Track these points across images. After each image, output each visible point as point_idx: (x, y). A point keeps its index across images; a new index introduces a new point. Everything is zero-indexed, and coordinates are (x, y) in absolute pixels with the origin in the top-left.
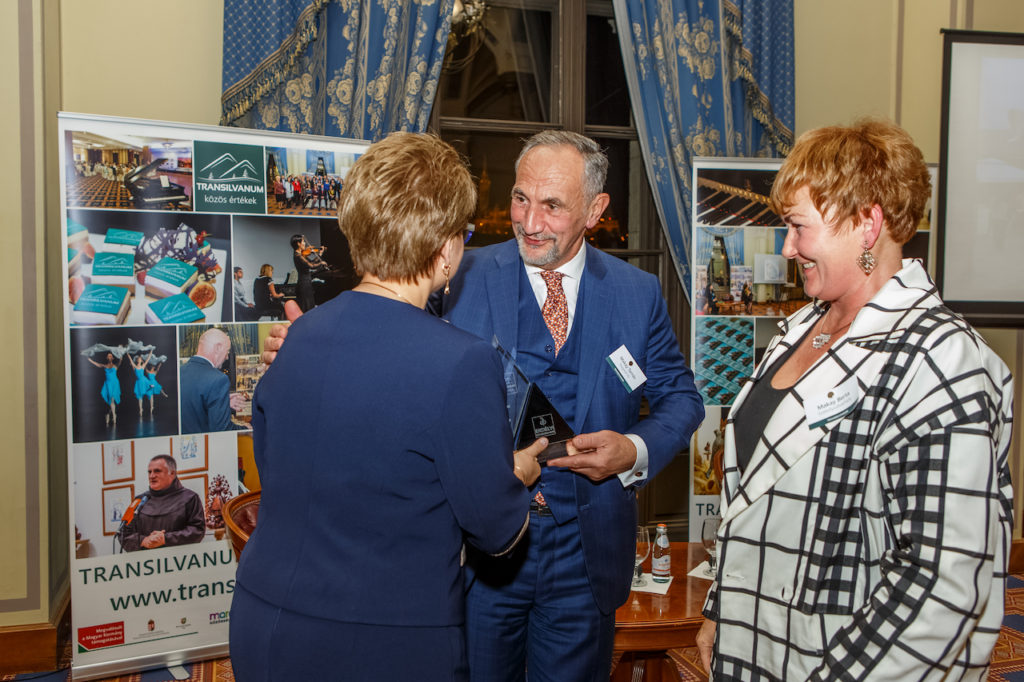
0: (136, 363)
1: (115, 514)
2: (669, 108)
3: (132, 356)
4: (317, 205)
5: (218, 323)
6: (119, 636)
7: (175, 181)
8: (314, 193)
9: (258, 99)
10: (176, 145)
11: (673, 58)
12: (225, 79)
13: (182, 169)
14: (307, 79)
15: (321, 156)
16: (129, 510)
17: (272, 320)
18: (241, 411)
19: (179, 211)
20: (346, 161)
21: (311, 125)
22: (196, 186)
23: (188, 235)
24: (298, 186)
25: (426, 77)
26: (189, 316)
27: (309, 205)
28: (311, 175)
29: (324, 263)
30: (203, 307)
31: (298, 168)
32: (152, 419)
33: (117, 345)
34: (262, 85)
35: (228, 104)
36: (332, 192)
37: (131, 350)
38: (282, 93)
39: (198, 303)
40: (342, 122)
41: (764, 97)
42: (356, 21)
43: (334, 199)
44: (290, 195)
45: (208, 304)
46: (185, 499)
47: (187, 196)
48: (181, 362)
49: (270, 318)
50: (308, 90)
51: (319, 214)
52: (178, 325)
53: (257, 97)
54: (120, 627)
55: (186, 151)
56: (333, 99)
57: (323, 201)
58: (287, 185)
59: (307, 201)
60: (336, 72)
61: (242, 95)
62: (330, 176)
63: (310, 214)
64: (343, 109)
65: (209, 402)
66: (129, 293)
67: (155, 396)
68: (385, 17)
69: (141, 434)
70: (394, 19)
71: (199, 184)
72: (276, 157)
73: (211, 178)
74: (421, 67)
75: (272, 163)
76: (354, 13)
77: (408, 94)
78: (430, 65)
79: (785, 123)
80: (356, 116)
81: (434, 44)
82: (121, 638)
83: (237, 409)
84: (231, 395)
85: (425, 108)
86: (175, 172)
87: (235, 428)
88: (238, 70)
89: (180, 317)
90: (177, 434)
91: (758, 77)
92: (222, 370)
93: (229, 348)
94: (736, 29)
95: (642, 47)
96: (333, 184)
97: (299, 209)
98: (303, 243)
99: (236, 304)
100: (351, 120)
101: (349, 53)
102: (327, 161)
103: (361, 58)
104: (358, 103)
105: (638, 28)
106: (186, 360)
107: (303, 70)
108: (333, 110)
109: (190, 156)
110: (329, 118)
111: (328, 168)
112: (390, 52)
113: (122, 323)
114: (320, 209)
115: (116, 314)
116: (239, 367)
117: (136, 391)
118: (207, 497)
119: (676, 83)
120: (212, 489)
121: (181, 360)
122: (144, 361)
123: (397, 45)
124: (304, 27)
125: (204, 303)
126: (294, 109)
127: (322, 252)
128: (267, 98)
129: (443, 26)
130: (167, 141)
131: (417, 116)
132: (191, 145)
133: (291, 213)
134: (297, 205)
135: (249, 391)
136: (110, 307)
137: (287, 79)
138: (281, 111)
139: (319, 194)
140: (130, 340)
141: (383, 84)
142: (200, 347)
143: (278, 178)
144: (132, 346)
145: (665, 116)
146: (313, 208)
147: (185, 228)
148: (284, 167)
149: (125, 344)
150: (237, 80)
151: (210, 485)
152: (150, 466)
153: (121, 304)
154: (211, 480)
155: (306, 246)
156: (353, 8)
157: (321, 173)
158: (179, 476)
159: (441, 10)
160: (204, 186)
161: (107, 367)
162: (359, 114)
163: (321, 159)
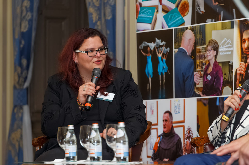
0: (159, 53)
1: (151, 145)
3: (157, 48)
5: (189, 26)
16: (156, 143)
17: (212, 21)
18: (198, 84)
26: (178, 22)
30: (184, 16)
32: (164, 88)
33: (151, 43)
37: (157, 45)
39: (182, 14)
45: (186, 14)
46: (176, 140)
48: (175, 51)
49: (210, 20)
52: (173, 28)
65: (186, 78)
66: (156, 10)
67: (165, 73)
69: (160, 97)
83: (197, 82)
84: (195, 73)
87: (196, 95)
89: (175, 23)
90: (173, 98)
92: (191, 57)
93: (194, 42)
99: (197, 12)
106: (177, 50)
113: (153, 29)
115: (151, 24)
116: (198, 54)
117: (158, 70)
118: (184, 141)
120: (186, 136)
121: (175, 50)
122: (161, 51)
125: (184, 13)
135: (202, 71)
136: (149, 19)
140: (156, 39)
142: (182, 41)
144: (157, 43)
149: (154, 41)
151: (185, 133)
152: (164, 117)
153: (153, 17)
154: (186, 130)
158: (174, 125)
161: (148, 55)
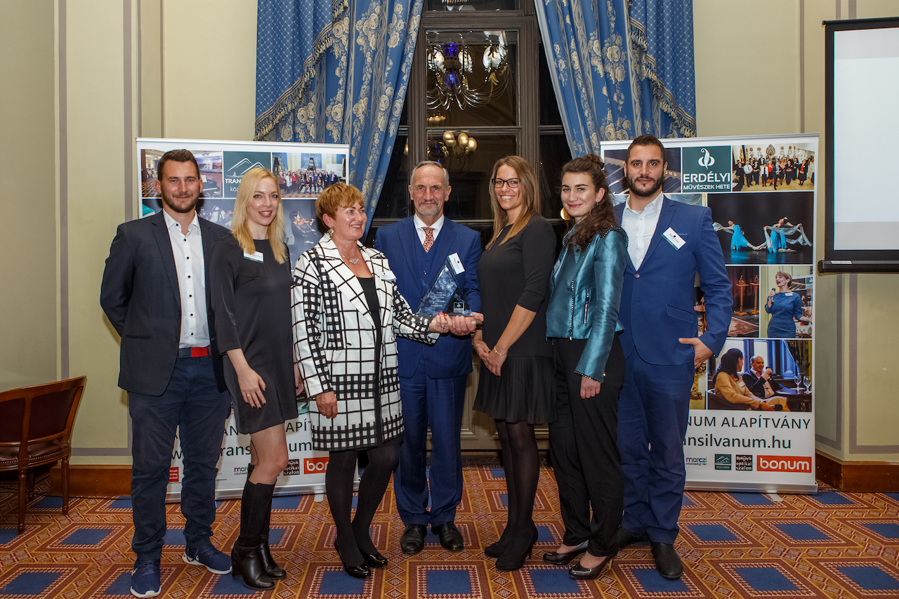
2: (585, 105)
4: (308, 190)
6: (175, 476)
7: (211, 178)
8: (306, 183)
9: (278, 122)
10: (211, 155)
11: (587, 68)
12: (257, 111)
13: (215, 170)
14: (312, 106)
15: (312, 157)
19: (213, 198)
20: (330, 160)
21: (313, 138)
22: (225, 181)
23: (220, 213)
24: (295, 178)
25: (393, 99)
27: (303, 191)
28: (305, 170)
29: (313, 230)
31: (295, 166)
34: (280, 112)
35: (259, 127)
36: (320, 181)
38: (295, 117)
40: (335, 134)
41: (668, 92)
42: (345, 64)
43: (321, 186)
44: (289, 184)
47: (219, 188)
50: (312, 114)
51: (310, 197)
53: (276, 121)
54: (176, 471)
55: (218, 158)
56: (330, 118)
57: (313, 188)
58: (287, 178)
59: (302, 188)
60: (331, 100)
61: (267, 121)
62: (318, 170)
63: (304, 197)
64: (336, 124)
68: (364, 58)
70: (369, 59)
71: (227, 180)
72: (279, 159)
73: (234, 175)
74: (389, 90)
75: (276, 163)
76: (344, 59)
77: (380, 111)
78: (396, 89)
79: (686, 111)
80: (345, 129)
81: (400, 74)
82: (177, 478)
85: (394, 119)
86: (211, 172)
88: (265, 104)
91: (662, 76)
94: (640, 41)
95: (561, 61)
96: (321, 176)
97: (296, 194)
98: (298, 217)
100: (342, 132)
101: (339, 86)
102: (316, 160)
103: (349, 88)
104: (347, 119)
105: (557, 47)
107: (309, 100)
108: (329, 126)
109: (221, 161)
110: (327, 132)
111: (317, 165)
112: (366, 82)
114: (310, 194)
119: (591, 87)
123: (372, 78)
124: (306, 70)
126: (303, 127)
127: (312, 222)
128: (284, 121)
129: (406, 61)
130: (206, 152)
131: (388, 126)
132: (221, 154)
133: (290, 197)
134: (294, 191)
137: (297, 108)
138: (294, 129)
139: (310, 183)
141: (363, 104)
143: (281, 173)
145: (582, 112)
146: (305, 192)
147: (217, 208)
148: (285, 165)
150: (264, 110)
155: (301, 219)
156: (342, 55)
157: (311, 169)
159: (406, 49)
160: (230, 181)
162: (348, 127)
163: (311, 159)
